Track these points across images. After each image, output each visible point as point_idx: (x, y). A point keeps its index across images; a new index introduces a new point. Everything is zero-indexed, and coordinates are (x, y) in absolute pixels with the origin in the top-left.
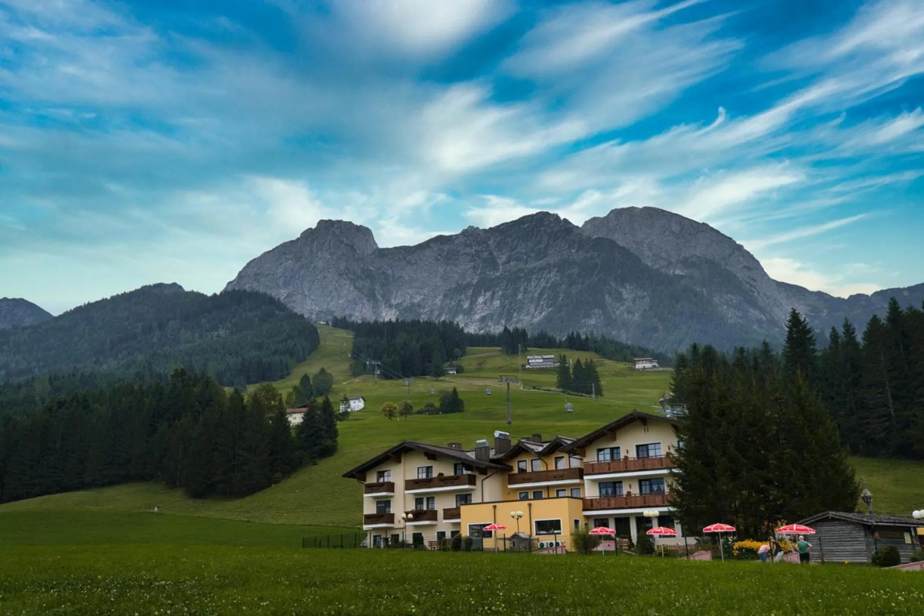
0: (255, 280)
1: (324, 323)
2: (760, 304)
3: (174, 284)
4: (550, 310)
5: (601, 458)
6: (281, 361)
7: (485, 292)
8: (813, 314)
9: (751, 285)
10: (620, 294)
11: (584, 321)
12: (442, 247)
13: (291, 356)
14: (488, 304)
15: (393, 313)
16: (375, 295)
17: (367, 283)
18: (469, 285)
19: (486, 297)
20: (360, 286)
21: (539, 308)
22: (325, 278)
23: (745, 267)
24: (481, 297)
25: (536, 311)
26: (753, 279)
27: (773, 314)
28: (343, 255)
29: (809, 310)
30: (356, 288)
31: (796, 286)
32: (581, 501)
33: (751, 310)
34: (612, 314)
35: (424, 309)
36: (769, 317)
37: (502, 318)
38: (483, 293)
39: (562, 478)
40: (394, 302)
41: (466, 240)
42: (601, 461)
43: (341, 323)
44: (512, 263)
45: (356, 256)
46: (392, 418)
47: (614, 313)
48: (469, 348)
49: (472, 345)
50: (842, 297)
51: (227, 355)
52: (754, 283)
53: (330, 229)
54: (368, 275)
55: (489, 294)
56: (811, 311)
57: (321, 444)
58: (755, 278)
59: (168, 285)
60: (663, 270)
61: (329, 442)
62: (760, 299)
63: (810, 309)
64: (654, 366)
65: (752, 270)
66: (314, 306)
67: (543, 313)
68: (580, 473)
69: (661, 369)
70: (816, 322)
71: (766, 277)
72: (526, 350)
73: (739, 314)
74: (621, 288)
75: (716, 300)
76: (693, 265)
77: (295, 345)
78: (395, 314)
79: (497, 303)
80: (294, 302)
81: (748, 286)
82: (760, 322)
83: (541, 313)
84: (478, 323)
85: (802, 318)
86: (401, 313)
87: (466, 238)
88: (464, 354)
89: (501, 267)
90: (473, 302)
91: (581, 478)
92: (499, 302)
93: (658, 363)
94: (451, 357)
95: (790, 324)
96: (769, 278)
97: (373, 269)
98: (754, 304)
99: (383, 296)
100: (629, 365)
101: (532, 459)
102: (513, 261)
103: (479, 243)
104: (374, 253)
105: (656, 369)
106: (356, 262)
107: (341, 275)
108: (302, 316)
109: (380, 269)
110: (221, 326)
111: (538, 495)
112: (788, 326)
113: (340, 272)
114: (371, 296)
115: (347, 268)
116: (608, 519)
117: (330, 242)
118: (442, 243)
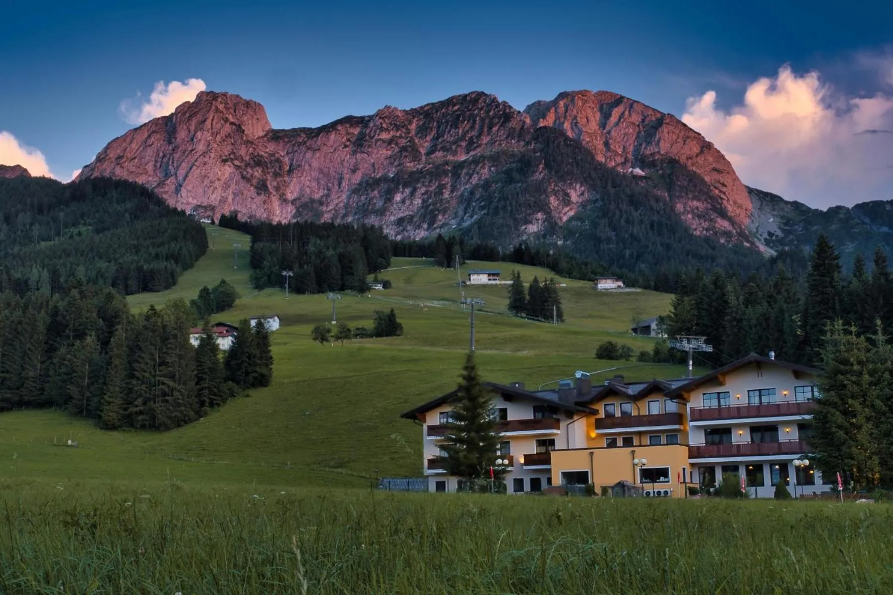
0: (118, 164)
1: (210, 221)
2: (729, 214)
3: (18, 167)
4: (483, 212)
5: (707, 403)
6: (166, 267)
7: (404, 189)
8: (787, 228)
9: (721, 191)
10: (567, 195)
11: (523, 227)
12: (351, 131)
13: (177, 263)
14: (408, 202)
15: (289, 210)
16: (267, 187)
17: (258, 173)
18: (385, 179)
19: (405, 195)
20: (249, 176)
21: (470, 210)
22: (205, 164)
23: (715, 169)
24: (399, 195)
25: (465, 214)
26: (724, 185)
27: (743, 227)
28: (228, 136)
29: (783, 223)
30: (243, 177)
31: (771, 194)
32: (688, 448)
33: (719, 220)
34: (558, 221)
35: (327, 206)
36: (738, 230)
37: (424, 221)
38: (401, 190)
39: (656, 423)
40: (290, 197)
41: (381, 124)
43: (230, 222)
44: (439, 154)
45: (245, 139)
46: (324, 343)
47: (560, 218)
48: (394, 258)
49: (396, 255)
50: (820, 209)
51: (97, 259)
52: (724, 189)
53: (212, 104)
54: (258, 162)
55: (408, 191)
56: (786, 224)
57: (256, 372)
58: (725, 183)
59: (10, 167)
60: (620, 169)
61: (264, 371)
62: (730, 208)
63: (785, 221)
64: (619, 287)
65: (722, 172)
66: (191, 199)
67: (475, 217)
68: (679, 418)
69: (628, 290)
70: (791, 237)
71: (738, 183)
72: (464, 263)
73: (706, 225)
74: (570, 189)
75: (679, 207)
76: (653, 164)
77: (181, 248)
78: (291, 212)
79: (418, 202)
80: (166, 193)
81: (717, 192)
82: (727, 234)
83: (472, 217)
84: (394, 227)
86: (298, 210)
87: (381, 120)
88: (388, 265)
89: (424, 158)
90: (389, 199)
91: (681, 424)
92: (420, 201)
93: (624, 283)
94: (374, 268)
96: (741, 183)
97: (266, 155)
98: (723, 214)
99: (277, 189)
100: (588, 284)
101: (622, 401)
102: (439, 151)
103: (397, 128)
104: (266, 135)
105: (620, 290)
106: (244, 146)
107: (225, 161)
108: (183, 212)
109: (273, 155)
110: (82, 222)
113: (224, 158)
114: (262, 188)
115: (233, 153)
116: (714, 467)
117: (212, 120)
118: (351, 126)
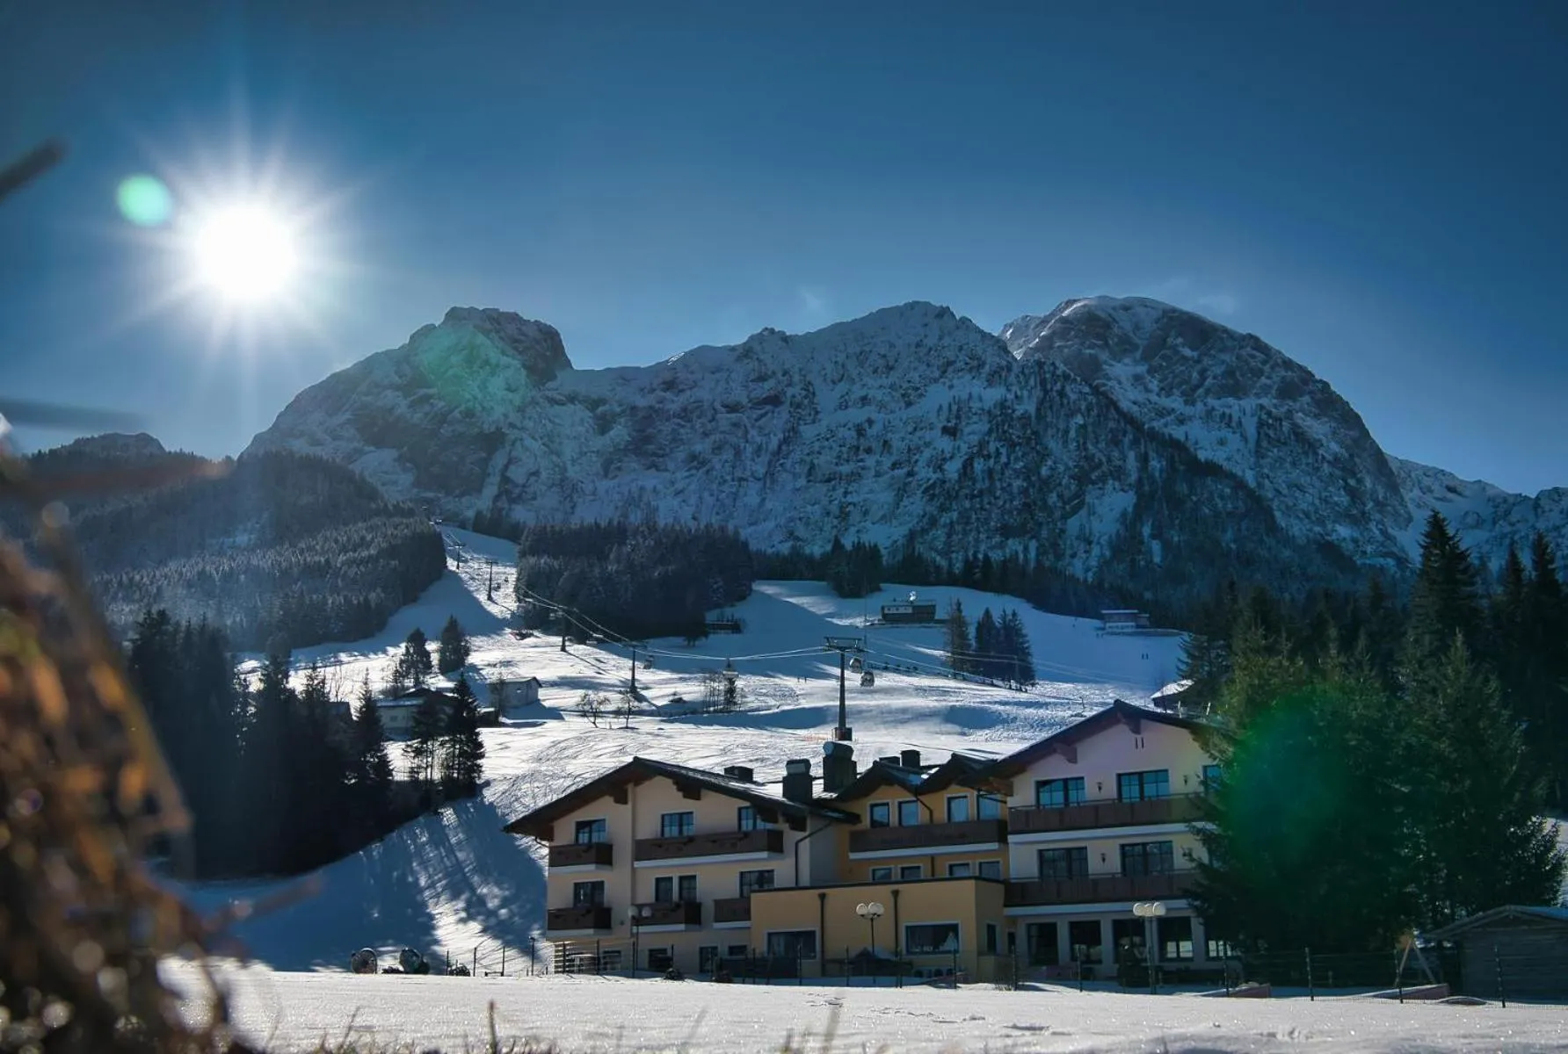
4: (929, 506)
5: (1045, 798)
25: (899, 508)
32: (1001, 887)
39: (962, 838)
42: (1044, 806)
46: (598, 722)
48: (758, 581)
67: (916, 513)
68: (1001, 830)
72: (877, 589)
85: (1450, 532)
88: (748, 593)
89: (829, 417)
91: (1003, 840)
93: (1151, 620)
95: (1428, 540)
101: (901, 800)
102: (855, 404)
111: (910, 874)
112: (1423, 543)
116: (1054, 924)
